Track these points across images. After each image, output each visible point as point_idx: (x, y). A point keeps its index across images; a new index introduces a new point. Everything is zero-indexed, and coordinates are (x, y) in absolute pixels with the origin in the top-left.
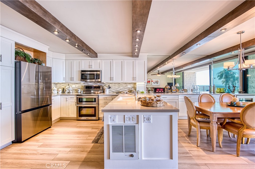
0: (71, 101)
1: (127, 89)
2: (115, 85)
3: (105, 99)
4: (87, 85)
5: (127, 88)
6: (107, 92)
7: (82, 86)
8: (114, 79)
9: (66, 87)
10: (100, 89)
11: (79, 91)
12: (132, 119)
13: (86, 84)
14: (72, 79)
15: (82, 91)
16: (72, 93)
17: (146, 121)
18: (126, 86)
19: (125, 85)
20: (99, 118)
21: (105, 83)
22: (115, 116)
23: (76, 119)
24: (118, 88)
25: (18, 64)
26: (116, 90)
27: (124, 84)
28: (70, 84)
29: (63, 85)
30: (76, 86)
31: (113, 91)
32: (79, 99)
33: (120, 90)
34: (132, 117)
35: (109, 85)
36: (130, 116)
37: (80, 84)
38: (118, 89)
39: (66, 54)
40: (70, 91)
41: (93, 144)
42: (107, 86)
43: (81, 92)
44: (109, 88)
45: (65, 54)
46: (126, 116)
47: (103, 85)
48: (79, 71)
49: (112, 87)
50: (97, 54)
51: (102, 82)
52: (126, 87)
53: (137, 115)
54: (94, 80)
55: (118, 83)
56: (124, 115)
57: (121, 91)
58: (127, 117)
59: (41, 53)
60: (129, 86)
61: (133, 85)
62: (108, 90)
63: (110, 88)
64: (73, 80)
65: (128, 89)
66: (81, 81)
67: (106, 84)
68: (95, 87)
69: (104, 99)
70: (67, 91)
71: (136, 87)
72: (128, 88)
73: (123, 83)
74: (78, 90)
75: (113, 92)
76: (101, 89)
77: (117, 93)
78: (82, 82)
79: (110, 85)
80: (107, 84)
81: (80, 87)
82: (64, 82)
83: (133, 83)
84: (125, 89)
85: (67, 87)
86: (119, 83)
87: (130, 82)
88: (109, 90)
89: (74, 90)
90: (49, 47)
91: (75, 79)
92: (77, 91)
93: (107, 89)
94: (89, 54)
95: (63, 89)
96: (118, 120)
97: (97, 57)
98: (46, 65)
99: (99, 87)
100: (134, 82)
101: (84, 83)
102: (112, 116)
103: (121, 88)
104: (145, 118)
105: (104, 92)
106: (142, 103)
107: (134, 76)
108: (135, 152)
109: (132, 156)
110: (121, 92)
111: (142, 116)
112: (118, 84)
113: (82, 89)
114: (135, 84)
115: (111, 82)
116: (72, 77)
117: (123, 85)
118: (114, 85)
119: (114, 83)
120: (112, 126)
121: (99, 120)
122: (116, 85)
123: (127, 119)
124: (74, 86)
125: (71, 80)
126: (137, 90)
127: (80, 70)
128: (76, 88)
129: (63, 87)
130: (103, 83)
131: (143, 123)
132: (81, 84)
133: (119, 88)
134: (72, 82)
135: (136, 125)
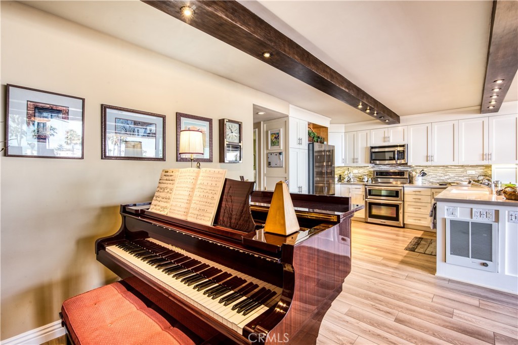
0: (357, 193)
1: (465, 178)
2: (436, 170)
3: (417, 193)
4: (379, 169)
5: (466, 176)
6: (419, 181)
7: (370, 171)
8: (435, 158)
9: (344, 173)
10: (404, 177)
11: (365, 178)
12: (485, 214)
13: (377, 168)
14: (354, 160)
15: (370, 179)
16: (354, 181)
17: (513, 220)
18: (462, 172)
19: (462, 170)
20: (404, 224)
21: (413, 166)
22: (455, 208)
23: (364, 220)
24: (442, 175)
25: (311, 145)
26: (438, 180)
27: (458, 167)
28: (350, 168)
29: (339, 170)
30: (360, 172)
31: (431, 180)
32: (370, 190)
33: (448, 179)
34: (486, 212)
35: (423, 170)
36: (481, 210)
37: (366, 168)
38: (442, 178)
39: (346, 125)
40: (350, 179)
41: (407, 251)
42: (418, 171)
43: (367, 181)
44: (422, 176)
45: (344, 125)
46: (474, 211)
47: (409, 170)
48: (366, 148)
49: (430, 174)
50: (399, 117)
51: (408, 164)
52: (464, 174)
53: (495, 210)
54: (394, 162)
55: (444, 166)
56: (472, 209)
57: (449, 181)
58: (476, 210)
59: (321, 129)
60: (472, 172)
61: (482, 170)
62: (420, 178)
63: (424, 174)
64: (357, 162)
65: (467, 178)
66: (371, 163)
67: (415, 168)
68: (395, 174)
69: (414, 193)
70: (346, 180)
71: (491, 175)
72: (469, 176)
73: (455, 166)
74: (363, 178)
75: (432, 183)
76: (406, 176)
77: (440, 185)
78: (371, 165)
79: (425, 169)
80: (418, 167)
81: (367, 173)
82: (343, 165)
83: (483, 166)
84: (460, 178)
85: (346, 173)
86: (447, 167)
87: (475, 164)
88: (422, 180)
89: (356, 177)
90: (331, 119)
91: (360, 160)
92: (361, 180)
93: (419, 176)
94: (387, 121)
95: (340, 175)
96: (461, 214)
97: (399, 123)
98: (327, 143)
99: (401, 174)
100: (485, 163)
101: (373, 167)
102: (450, 207)
103: (449, 177)
104: (512, 215)
105: (411, 182)
106: (507, 196)
107: (486, 152)
108: (491, 261)
109: (485, 265)
110: (450, 184)
111: (505, 212)
112: (442, 169)
113: (370, 176)
114: (489, 167)
115: (429, 163)
116: (355, 157)
117: (456, 170)
118: (433, 170)
119: (433, 166)
120: (451, 221)
121: (403, 227)
122: (438, 169)
123: (476, 214)
124: (356, 171)
125: (354, 162)
126: (494, 179)
127: (369, 146)
128: (360, 175)
129: (340, 172)
130: (410, 166)
131: (507, 223)
132: (368, 168)
133: (446, 175)
134: (355, 165)
135: (494, 225)
